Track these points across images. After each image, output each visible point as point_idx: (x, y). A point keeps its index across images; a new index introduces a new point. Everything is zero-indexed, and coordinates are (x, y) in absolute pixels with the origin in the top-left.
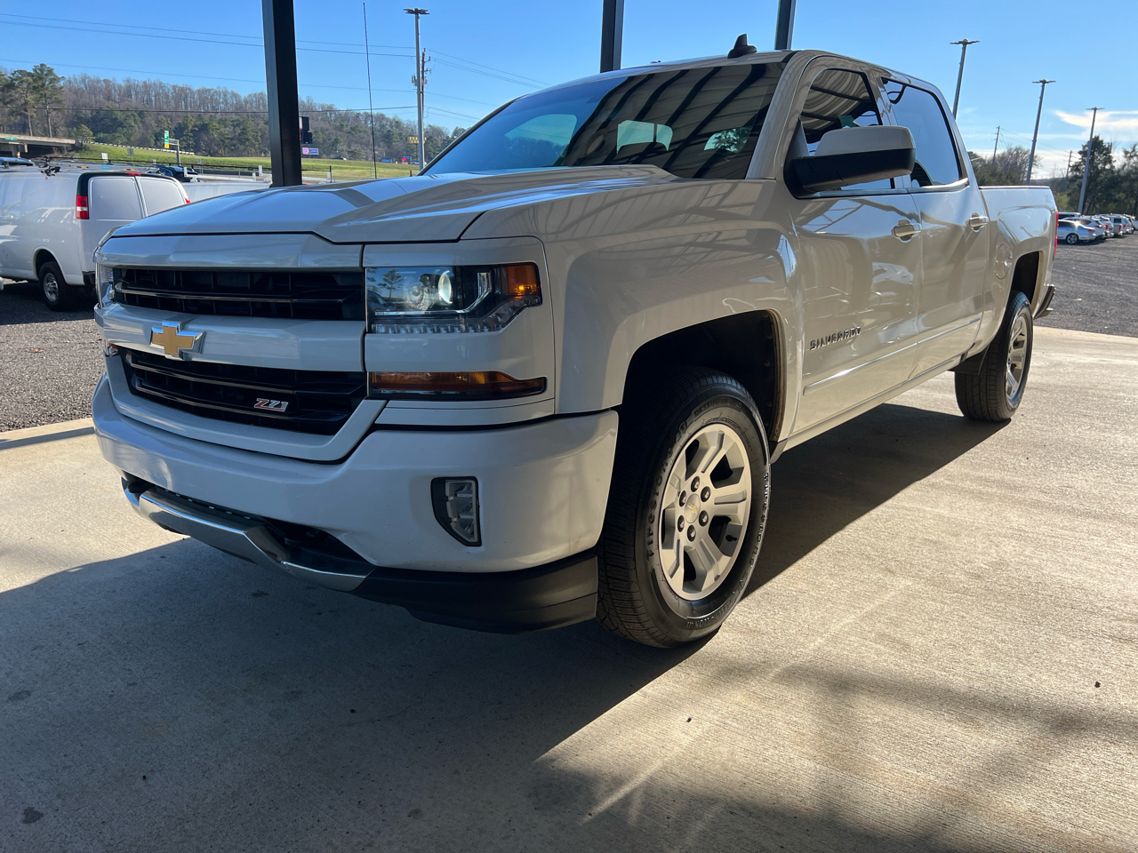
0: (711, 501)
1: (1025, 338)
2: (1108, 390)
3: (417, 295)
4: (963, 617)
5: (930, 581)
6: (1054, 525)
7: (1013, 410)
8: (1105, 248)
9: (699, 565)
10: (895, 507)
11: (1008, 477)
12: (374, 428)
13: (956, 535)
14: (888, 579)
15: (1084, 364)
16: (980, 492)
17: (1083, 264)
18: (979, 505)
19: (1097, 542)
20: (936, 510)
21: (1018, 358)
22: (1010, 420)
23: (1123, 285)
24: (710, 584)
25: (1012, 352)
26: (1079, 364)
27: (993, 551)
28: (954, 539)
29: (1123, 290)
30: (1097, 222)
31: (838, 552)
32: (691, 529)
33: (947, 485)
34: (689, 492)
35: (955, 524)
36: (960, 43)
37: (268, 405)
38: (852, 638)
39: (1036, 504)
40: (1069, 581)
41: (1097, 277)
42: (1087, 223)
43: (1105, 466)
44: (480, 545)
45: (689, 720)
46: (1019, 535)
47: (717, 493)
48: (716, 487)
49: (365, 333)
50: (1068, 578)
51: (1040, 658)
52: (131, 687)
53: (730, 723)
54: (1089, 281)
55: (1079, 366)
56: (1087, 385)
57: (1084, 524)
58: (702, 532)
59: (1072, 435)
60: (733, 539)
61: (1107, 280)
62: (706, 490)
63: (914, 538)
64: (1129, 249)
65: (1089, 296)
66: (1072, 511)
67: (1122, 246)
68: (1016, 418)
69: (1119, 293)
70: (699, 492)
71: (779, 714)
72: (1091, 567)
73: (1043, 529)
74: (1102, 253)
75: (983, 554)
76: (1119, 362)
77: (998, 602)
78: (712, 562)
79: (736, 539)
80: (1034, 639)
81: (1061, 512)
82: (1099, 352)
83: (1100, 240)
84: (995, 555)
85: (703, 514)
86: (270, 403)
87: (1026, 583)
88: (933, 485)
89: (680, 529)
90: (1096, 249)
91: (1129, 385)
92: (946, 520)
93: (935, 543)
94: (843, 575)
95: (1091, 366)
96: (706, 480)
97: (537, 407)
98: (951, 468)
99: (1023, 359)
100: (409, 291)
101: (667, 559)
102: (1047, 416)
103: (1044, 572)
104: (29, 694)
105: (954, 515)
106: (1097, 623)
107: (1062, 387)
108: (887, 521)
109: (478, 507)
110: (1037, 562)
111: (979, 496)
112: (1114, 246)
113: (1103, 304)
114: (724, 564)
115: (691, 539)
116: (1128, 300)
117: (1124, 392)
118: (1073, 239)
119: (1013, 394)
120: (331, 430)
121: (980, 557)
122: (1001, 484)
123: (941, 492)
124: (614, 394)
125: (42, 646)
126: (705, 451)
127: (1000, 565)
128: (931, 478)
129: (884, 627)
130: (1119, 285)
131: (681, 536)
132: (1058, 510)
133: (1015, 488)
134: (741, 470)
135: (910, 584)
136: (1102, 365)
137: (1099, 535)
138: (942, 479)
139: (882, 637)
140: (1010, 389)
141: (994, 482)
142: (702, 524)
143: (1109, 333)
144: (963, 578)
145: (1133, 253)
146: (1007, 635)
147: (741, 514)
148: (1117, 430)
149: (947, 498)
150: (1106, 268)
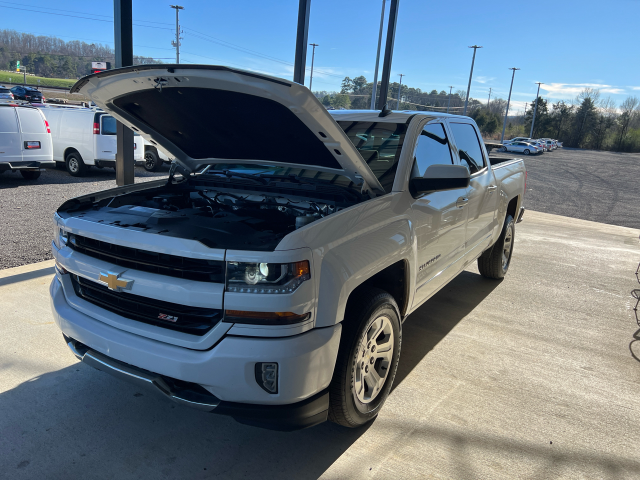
0: (375, 351)
1: (511, 237)
2: (548, 259)
3: (252, 275)
4: (490, 404)
5: (473, 382)
6: (527, 346)
7: (505, 273)
8: (543, 158)
9: (370, 385)
10: (452, 336)
11: (505, 315)
12: (225, 336)
13: (483, 353)
14: (454, 381)
15: (536, 241)
16: (492, 325)
17: (532, 168)
18: (492, 333)
19: (547, 357)
20: (472, 337)
21: (507, 246)
22: (503, 278)
23: (552, 182)
24: (375, 394)
25: (505, 244)
26: (534, 241)
27: (501, 363)
28: (482, 356)
29: (552, 184)
30: (539, 143)
31: (429, 364)
32: (367, 367)
33: (476, 320)
34: (366, 349)
35: (482, 346)
36: (473, 47)
37: (166, 317)
38: (441, 418)
39: (518, 332)
40: (536, 381)
41: (539, 176)
42: (534, 144)
43: (548, 308)
44: (277, 393)
45: (370, 470)
46: (512, 353)
47: (378, 347)
48: (378, 345)
49: (224, 291)
50: (537, 380)
51: (525, 428)
52: (83, 457)
53: (389, 470)
54: (536, 179)
55: (535, 242)
56: (538, 255)
57: (541, 345)
58: (371, 367)
59: (533, 288)
60: (384, 368)
61: (544, 178)
62: (374, 347)
63: (464, 355)
64: (555, 158)
65: (536, 188)
66: (535, 337)
67: (551, 157)
68: (506, 277)
69: (550, 186)
70: (370, 349)
71: (411, 464)
72: (545, 373)
73: (522, 349)
74: (541, 161)
75: (497, 365)
76: (553, 240)
77: (505, 395)
78: (375, 381)
79: (386, 369)
80: (523, 417)
81: (530, 337)
82: (542, 232)
83: (540, 153)
84: (502, 366)
85: (372, 358)
86: (167, 316)
87: (517, 383)
88: (469, 320)
89: (362, 368)
90: (539, 158)
91: (558, 255)
92: (478, 343)
93: (474, 358)
94: (432, 379)
95: (540, 243)
96: (373, 342)
97: (306, 327)
98: (478, 309)
99: (510, 247)
100: (248, 273)
101: (358, 385)
102: (521, 276)
103: (525, 376)
104: (28, 462)
105: (481, 340)
106: (549, 407)
107: (526, 256)
108: (450, 344)
109: (277, 376)
110: (520, 370)
111: (491, 327)
112: (547, 157)
113: (543, 193)
114: (381, 381)
115: (366, 372)
116: (555, 190)
117: (556, 260)
118: (527, 152)
119: (505, 265)
120: (201, 333)
121: (495, 367)
122: (501, 319)
123: (473, 325)
124: (340, 316)
125: (27, 432)
126: (375, 330)
127: (504, 372)
128: (470, 316)
129: (454, 411)
130: (550, 181)
131: (363, 372)
132: (528, 336)
133: (507, 322)
134: (389, 335)
135: (464, 384)
136: (545, 242)
137: (547, 352)
138: (473, 316)
139: (454, 416)
140: (504, 263)
141: (498, 318)
142: (371, 363)
143: (546, 212)
144: (488, 380)
145: (556, 161)
146: (510, 414)
147: (389, 356)
148: (553, 285)
149: (477, 329)
150: (544, 170)
